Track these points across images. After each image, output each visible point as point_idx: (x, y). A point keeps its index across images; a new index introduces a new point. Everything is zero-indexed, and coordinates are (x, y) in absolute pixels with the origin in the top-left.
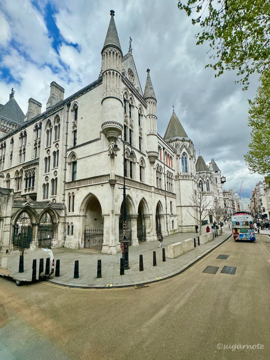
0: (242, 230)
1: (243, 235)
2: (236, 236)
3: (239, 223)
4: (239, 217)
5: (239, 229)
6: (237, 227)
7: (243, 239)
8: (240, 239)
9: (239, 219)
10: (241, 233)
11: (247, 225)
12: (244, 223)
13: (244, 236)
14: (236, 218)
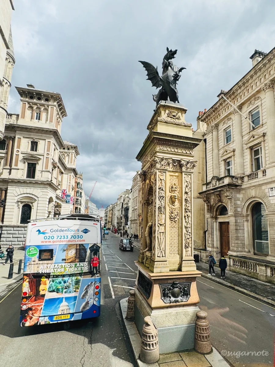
0: (60, 279)
1: (60, 300)
2: (30, 309)
3: (51, 252)
4: (55, 228)
5: (48, 276)
6: (43, 267)
7: (55, 320)
8: (43, 321)
9: (55, 234)
10: (54, 295)
11: (80, 261)
12: (72, 253)
13: (64, 303)
14: (43, 233)
